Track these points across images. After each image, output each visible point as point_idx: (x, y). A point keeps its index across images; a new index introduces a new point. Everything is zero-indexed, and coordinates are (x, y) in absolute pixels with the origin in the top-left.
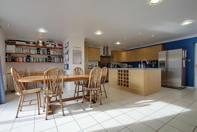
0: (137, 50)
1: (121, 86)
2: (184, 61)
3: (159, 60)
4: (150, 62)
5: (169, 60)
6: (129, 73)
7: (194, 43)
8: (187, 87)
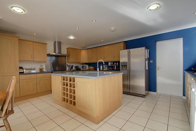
0: (98, 49)
1: (67, 103)
2: (147, 62)
3: (121, 61)
4: (112, 63)
5: (131, 61)
6: (75, 83)
7: (156, 41)
8: (150, 92)
